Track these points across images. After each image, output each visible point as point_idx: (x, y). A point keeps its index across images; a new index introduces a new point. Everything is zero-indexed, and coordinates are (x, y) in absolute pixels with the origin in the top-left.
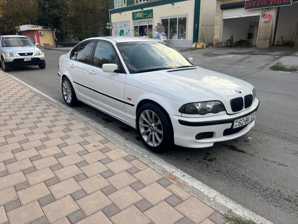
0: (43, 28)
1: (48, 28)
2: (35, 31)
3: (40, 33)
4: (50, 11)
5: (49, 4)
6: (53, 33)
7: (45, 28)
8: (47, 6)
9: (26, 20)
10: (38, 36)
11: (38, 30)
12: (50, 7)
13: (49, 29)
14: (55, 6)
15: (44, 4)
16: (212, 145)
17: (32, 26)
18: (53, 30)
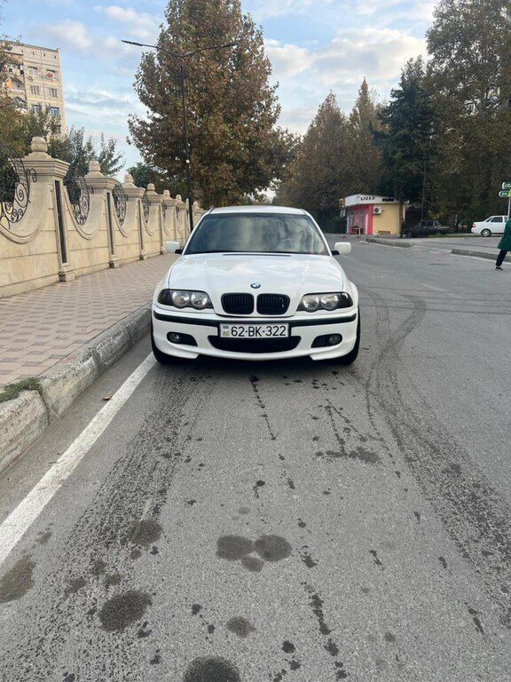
0: (383, 200)
1: (392, 200)
2: (367, 206)
3: (377, 210)
4: (402, 165)
5: (403, 152)
6: (401, 210)
7: (388, 200)
8: (398, 156)
9: (361, 184)
10: (372, 215)
11: (373, 205)
12: (403, 158)
13: (395, 201)
14: (415, 155)
15: (394, 153)
16: (195, 356)
17: (363, 196)
18: (401, 204)
